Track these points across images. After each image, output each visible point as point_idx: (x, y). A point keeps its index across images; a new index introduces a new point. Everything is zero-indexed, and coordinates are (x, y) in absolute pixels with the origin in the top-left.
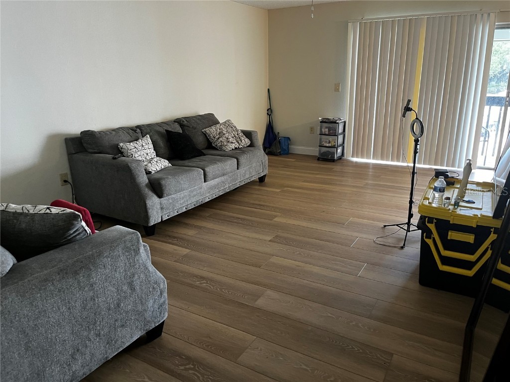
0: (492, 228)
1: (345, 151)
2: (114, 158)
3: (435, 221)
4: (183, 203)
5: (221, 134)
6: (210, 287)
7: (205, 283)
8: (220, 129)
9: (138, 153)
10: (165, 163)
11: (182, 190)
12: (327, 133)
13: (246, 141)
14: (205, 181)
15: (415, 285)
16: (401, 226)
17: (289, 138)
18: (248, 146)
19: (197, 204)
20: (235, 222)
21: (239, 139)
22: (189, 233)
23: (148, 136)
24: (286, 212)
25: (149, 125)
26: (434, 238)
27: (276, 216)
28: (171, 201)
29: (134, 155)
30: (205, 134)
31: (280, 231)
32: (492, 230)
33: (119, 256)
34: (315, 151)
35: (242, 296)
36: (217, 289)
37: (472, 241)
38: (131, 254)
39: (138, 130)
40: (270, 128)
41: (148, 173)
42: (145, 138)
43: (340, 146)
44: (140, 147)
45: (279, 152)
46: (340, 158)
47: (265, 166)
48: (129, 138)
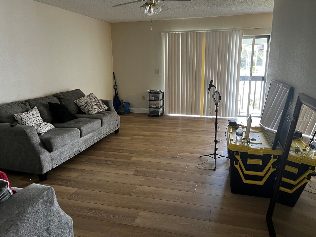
0: (272, 155)
1: (164, 110)
2: (12, 126)
3: (240, 153)
4: (67, 154)
5: (88, 103)
6: (99, 215)
7: (94, 213)
8: (86, 100)
9: (30, 120)
10: (50, 126)
11: (65, 145)
12: (153, 99)
13: (105, 107)
14: (81, 137)
15: (230, 194)
16: (211, 156)
17: (129, 103)
18: (107, 110)
19: (76, 153)
20: (105, 164)
21: (100, 106)
22: (73, 175)
23: (36, 108)
24: (137, 153)
25: (35, 100)
26: (240, 164)
27: (132, 156)
28: (58, 153)
29: (26, 122)
30: (76, 104)
31: (137, 167)
32: (272, 156)
33: (39, 209)
34: (146, 111)
35: (124, 219)
36: (104, 216)
37: (261, 164)
38: (48, 206)
39: (27, 104)
40: (116, 97)
41: (39, 134)
42: (33, 109)
43: (162, 107)
44: (31, 116)
45: (124, 112)
46: (162, 114)
47: (119, 122)
48: (21, 110)
